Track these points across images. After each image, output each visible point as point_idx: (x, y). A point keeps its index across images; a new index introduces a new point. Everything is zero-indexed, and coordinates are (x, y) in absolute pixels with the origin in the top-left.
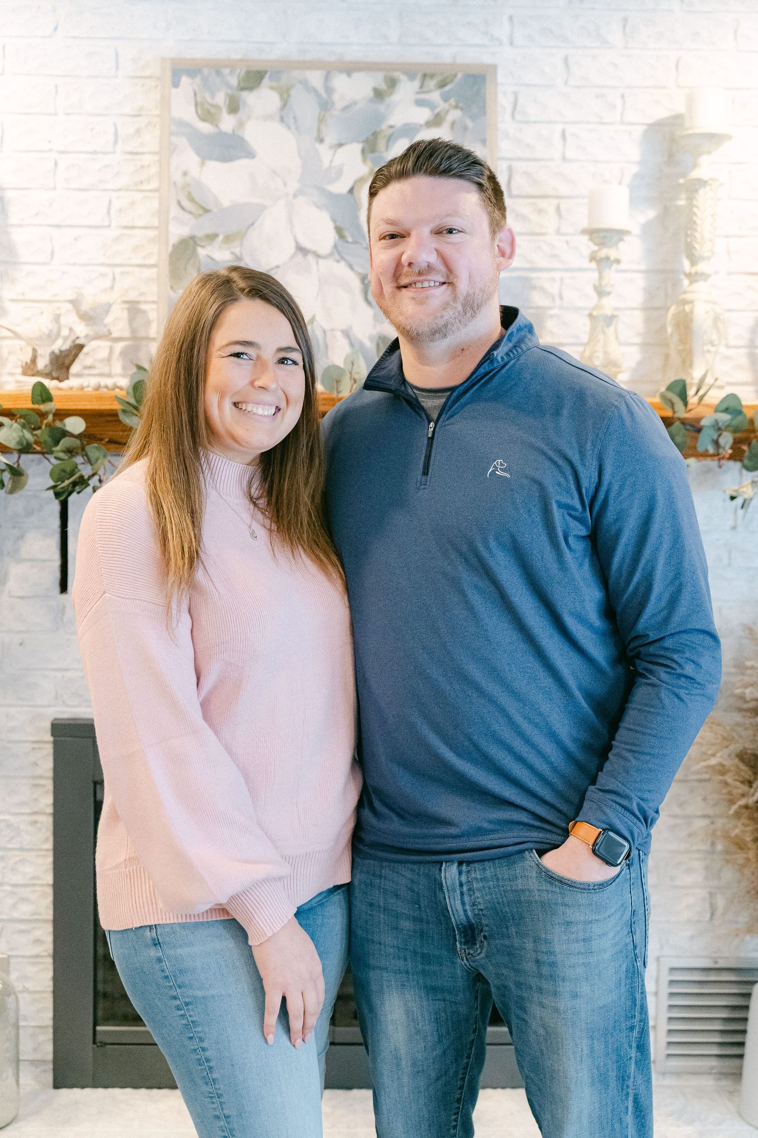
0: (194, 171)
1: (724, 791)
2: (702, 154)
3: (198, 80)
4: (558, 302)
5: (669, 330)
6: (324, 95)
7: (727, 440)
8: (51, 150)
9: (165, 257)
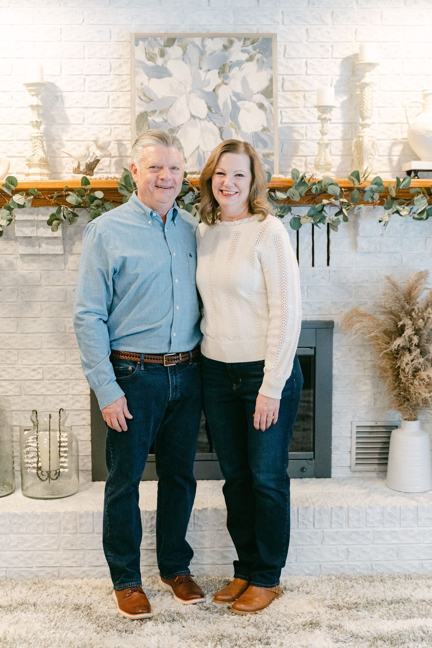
0: (146, 83)
1: (378, 347)
2: (366, 72)
3: (146, 42)
4: (305, 137)
5: (353, 149)
6: (202, 48)
7: (377, 196)
8: (82, 74)
9: (134, 121)
